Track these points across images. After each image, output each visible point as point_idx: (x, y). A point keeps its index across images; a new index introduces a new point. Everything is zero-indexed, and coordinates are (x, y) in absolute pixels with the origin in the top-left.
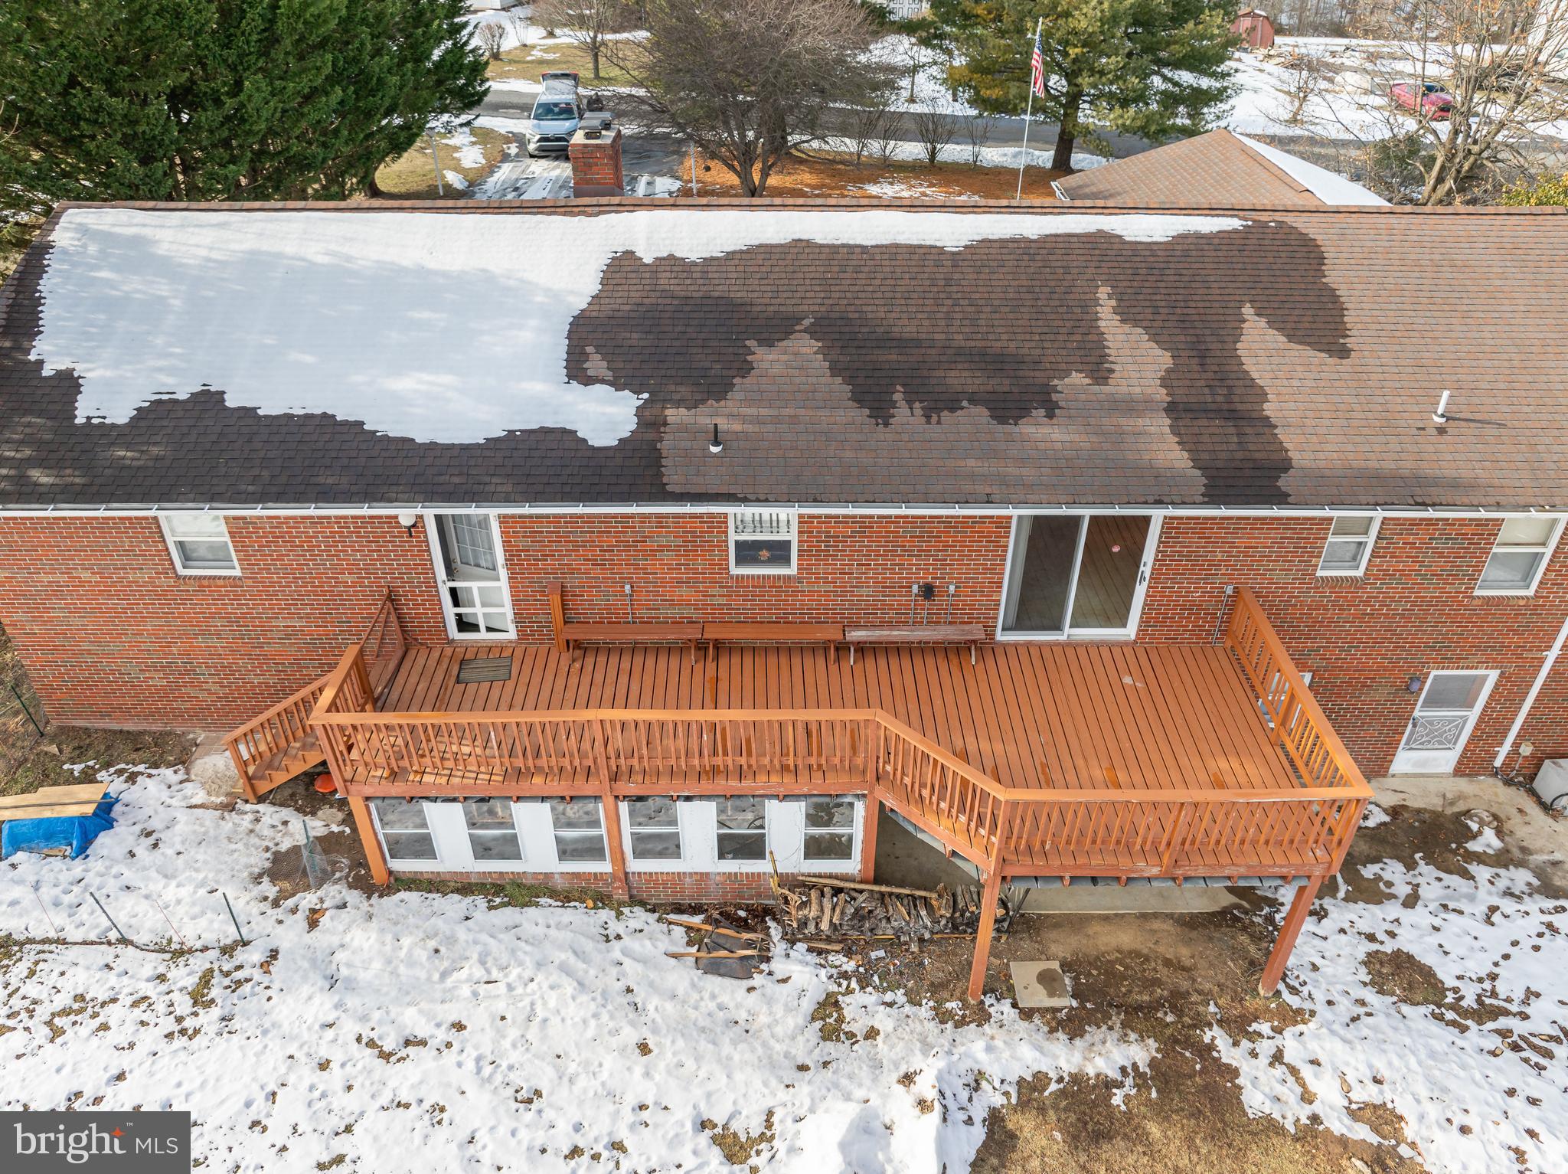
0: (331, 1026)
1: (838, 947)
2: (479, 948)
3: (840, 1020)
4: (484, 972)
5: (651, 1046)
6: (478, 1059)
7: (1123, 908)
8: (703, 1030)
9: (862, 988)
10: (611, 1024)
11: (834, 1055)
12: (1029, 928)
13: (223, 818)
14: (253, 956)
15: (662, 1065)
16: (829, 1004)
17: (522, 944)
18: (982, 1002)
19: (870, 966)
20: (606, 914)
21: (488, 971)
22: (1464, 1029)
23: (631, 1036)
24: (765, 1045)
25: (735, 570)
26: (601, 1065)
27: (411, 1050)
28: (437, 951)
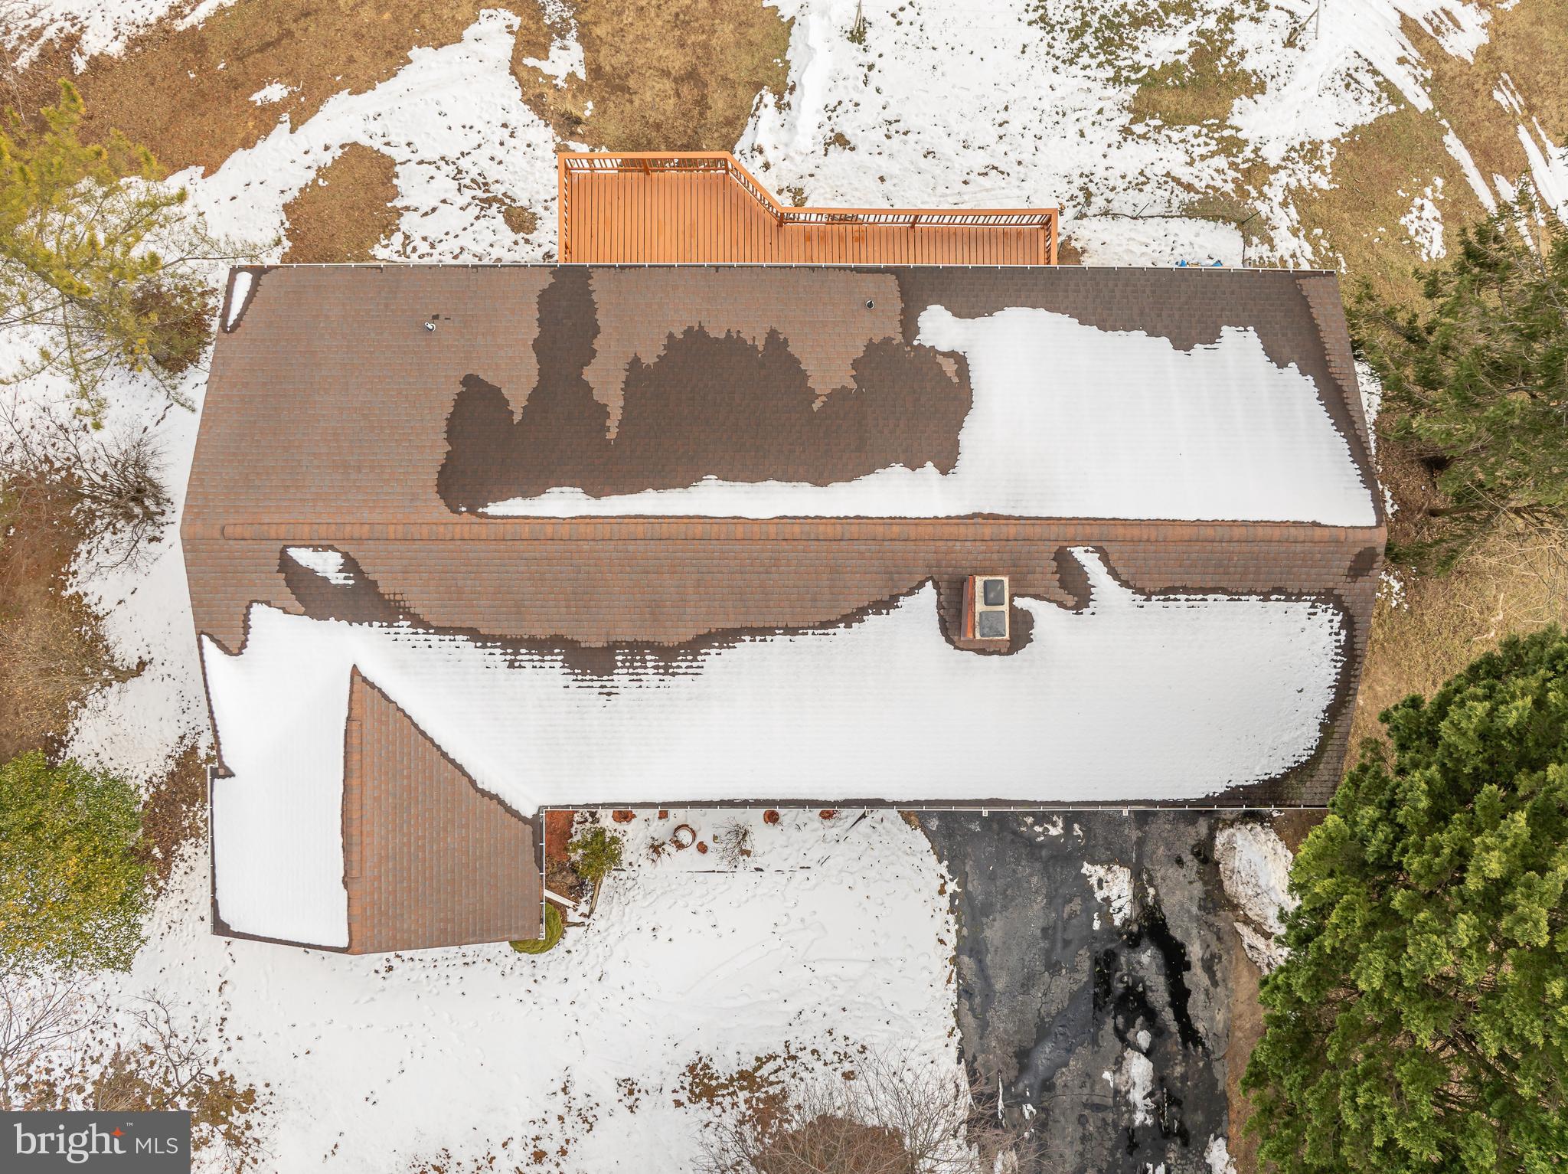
0: (1023, 180)
5: (879, 180)
6: (954, 168)
10: (897, 188)
11: (797, 181)
14: (1070, 212)
15: (874, 173)
16: (799, 204)
22: (505, 194)
23: (888, 184)
24: (829, 185)
26: (900, 170)
27: (984, 171)
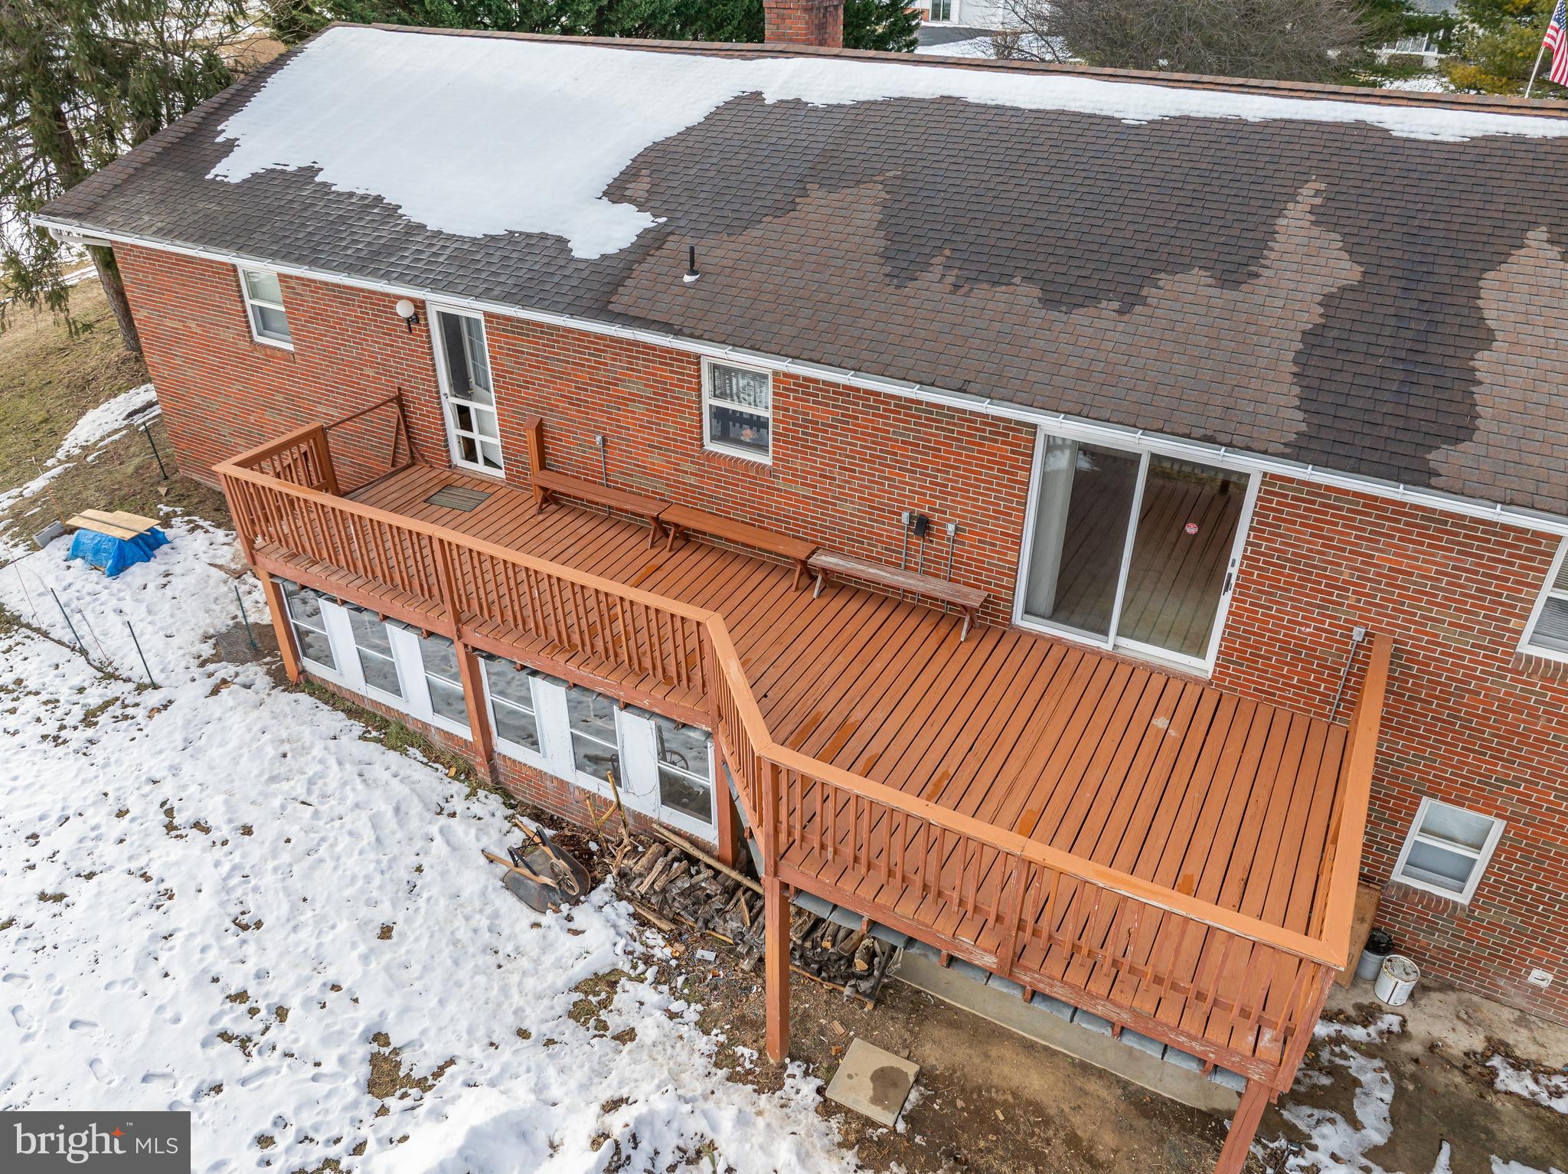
0: (155, 782)
1: (666, 926)
2: (319, 768)
3: (604, 1004)
4: (304, 790)
5: (394, 933)
6: (234, 868)
7: (1061, 1044)
8: (455, 943)
9: (657, 982)
10: (375, 894)
11: (566, 1038)
12: (915, 1010)
13: (225, 582)
14: (152, 698)
15: (388, 956)
16: (610, 981)
17: (358, 780)
18: (784, 1067)
19: (686, 962)
20: (459, 788)
21: (309, 792)
23: (384, 913)
24: (505, 990)
25: (712, 447)
26: (333, 927)
27: (193, 832)
28: (285, 756)
